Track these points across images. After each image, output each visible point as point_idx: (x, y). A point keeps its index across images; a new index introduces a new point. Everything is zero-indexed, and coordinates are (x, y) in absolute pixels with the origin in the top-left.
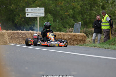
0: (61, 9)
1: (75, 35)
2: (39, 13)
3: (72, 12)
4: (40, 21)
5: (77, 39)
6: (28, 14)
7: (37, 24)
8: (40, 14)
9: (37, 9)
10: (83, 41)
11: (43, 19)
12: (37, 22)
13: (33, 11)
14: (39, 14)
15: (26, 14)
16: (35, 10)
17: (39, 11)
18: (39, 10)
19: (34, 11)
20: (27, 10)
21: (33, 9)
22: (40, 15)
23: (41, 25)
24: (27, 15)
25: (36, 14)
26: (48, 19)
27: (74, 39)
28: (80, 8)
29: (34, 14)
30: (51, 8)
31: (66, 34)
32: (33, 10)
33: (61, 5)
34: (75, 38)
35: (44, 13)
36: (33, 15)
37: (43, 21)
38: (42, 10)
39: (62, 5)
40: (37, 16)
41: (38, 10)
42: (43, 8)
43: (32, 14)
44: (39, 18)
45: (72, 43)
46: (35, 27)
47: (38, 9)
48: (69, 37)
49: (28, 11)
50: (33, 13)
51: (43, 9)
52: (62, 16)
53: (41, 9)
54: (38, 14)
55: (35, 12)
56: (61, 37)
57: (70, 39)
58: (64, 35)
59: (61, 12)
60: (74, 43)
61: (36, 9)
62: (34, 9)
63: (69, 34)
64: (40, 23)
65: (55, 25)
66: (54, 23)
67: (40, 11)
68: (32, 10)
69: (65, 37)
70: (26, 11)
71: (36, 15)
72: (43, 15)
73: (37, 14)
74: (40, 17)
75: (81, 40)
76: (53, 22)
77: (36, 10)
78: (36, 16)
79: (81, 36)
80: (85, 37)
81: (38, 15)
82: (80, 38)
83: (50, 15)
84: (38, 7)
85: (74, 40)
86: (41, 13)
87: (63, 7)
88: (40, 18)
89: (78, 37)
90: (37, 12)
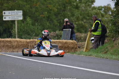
0: (36, 11)
1: (66, 43)
3: (48, 14)
5: (68, 47)
6: (6, 17)
7: (15, 27)
8: (18, 17)
9: (15, 12)
10: (74, 49)
11: (21, 22)
12: (15, 25)
13: (10, 15)
15: (4, 17)
16: (13, 13)
18: (17, 13)
20: (5, 13)
21: (10, 11)
22: (18, 18)
23: (19, 28)
24: (5, 18)
25: (14, 17)
27: (65, 47)
28: (56, 10)
30: (25, 10)
31: (57, 41)
32: (11, 13)
33: (36, 6)
34: (66, 45)
35: (22, 16)
36: (11, 18)
37: (21, 24)
38: (20, 13)
39: (38, 6)
40: (15, 19)
41: (15, 13)
42: (22, 11)
43: (9, 18)
46: (12, 31)
48: (60, 45)
49: (5, 15)
50: (11, 16)
52: (37, 18)
54: (15, 18)
55: (13, 15)
57: (61, 46)
58: (54, 42)
59: (36, 13)
60: (65, 51)
61: (14, 12)
62: (12, 12)
63: (60, 42)
64: (18, 26)
65: (34, 28)
66: (33, 26)
68: (9, 13)
72: (21, 18)
74: (18, 20)
75: (73, 48)
76: (31, 26)
77: (14, 13)
78: (13, 20)
79: (72, 43)
80: (76, 44)
82: (72, 46)
84: (16, 10)
86: (19, 16)
87: (39, 9)
88: (18, 21)
89: (69, 44)
90: (15, 15)
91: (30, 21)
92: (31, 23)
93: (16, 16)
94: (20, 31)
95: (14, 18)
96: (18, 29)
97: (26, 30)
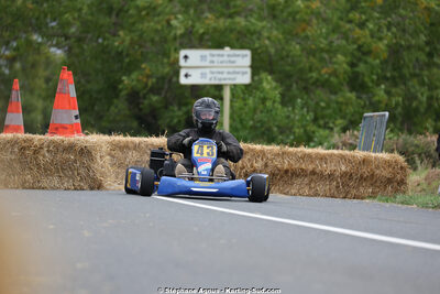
1: (365, 161)
2: (231, 70)
4: (231, 101)
5: (373, 175)
6: (190, 72)
8: (235, 73)
9: (222, 56)
10: (395, 184)
11: (244, 93)
12: (223, 104)
13: (207, 64)
14: (229, 73)
15: (183, 72)
16: (215, 59)
17: (230, 62)
18: (233, 59)
19: (213, 62)
20: (186, 57)
21: (206, 52)
22: (234, 79)
23: (235, 116)
24: (186, 76)
25: (219, 73)
26: (262, 95)
27: (362, 177)
29: (212, 73)
31: (331, 155)
32: (209, 58)
34: (365, 171)
35: (249, 70)
36: (209, 76)
37: (244, 99)
38: (244, 58)
40: (223, 82)
41: (225, 58)
42: (248, 52)
43: (203, 75)
44: (232, 90)
45: (354, 192)
47: (229, 56)
48: (343, 168)
49: (190, 62)
50: (207, 70)
51: (246, 56)
53: (238, 56)
54: (225, 76)
55: (216, 64)
56: (311, 167)
57: (346, 173)
58: (323, 158)
60: (362, 190)
61: (219, 55)
62: (213, 56)
63: (342, 157)
64: (232, 107)
65: (288, 117)
66: (285, 109)
67: (233, 62)
68: (203, 58)
69: (328, 168)
70: (182, 62)
71: (220, 79)
72: (246, 79)
73: (222, 73)
74: (235, 85)
75: (389, 181)
76: (280, 106)
77: (221, 59)
78: (217, 82)
79: (388, 164)
80: (402, 168)
81: (225, 79)
82: (386, 173)
83: (269, 78)
84: (227, 49)
85: (362, 179)
86: (237, 70)
88: (234, 88)
89: (377, 167)
90: (224, 65)
91: (275, 88)
92: (278, 98)
93: (226, 70)
94: (239, 126)
95: (220, 76)
96: (232, 117)
97: (259, 125)
